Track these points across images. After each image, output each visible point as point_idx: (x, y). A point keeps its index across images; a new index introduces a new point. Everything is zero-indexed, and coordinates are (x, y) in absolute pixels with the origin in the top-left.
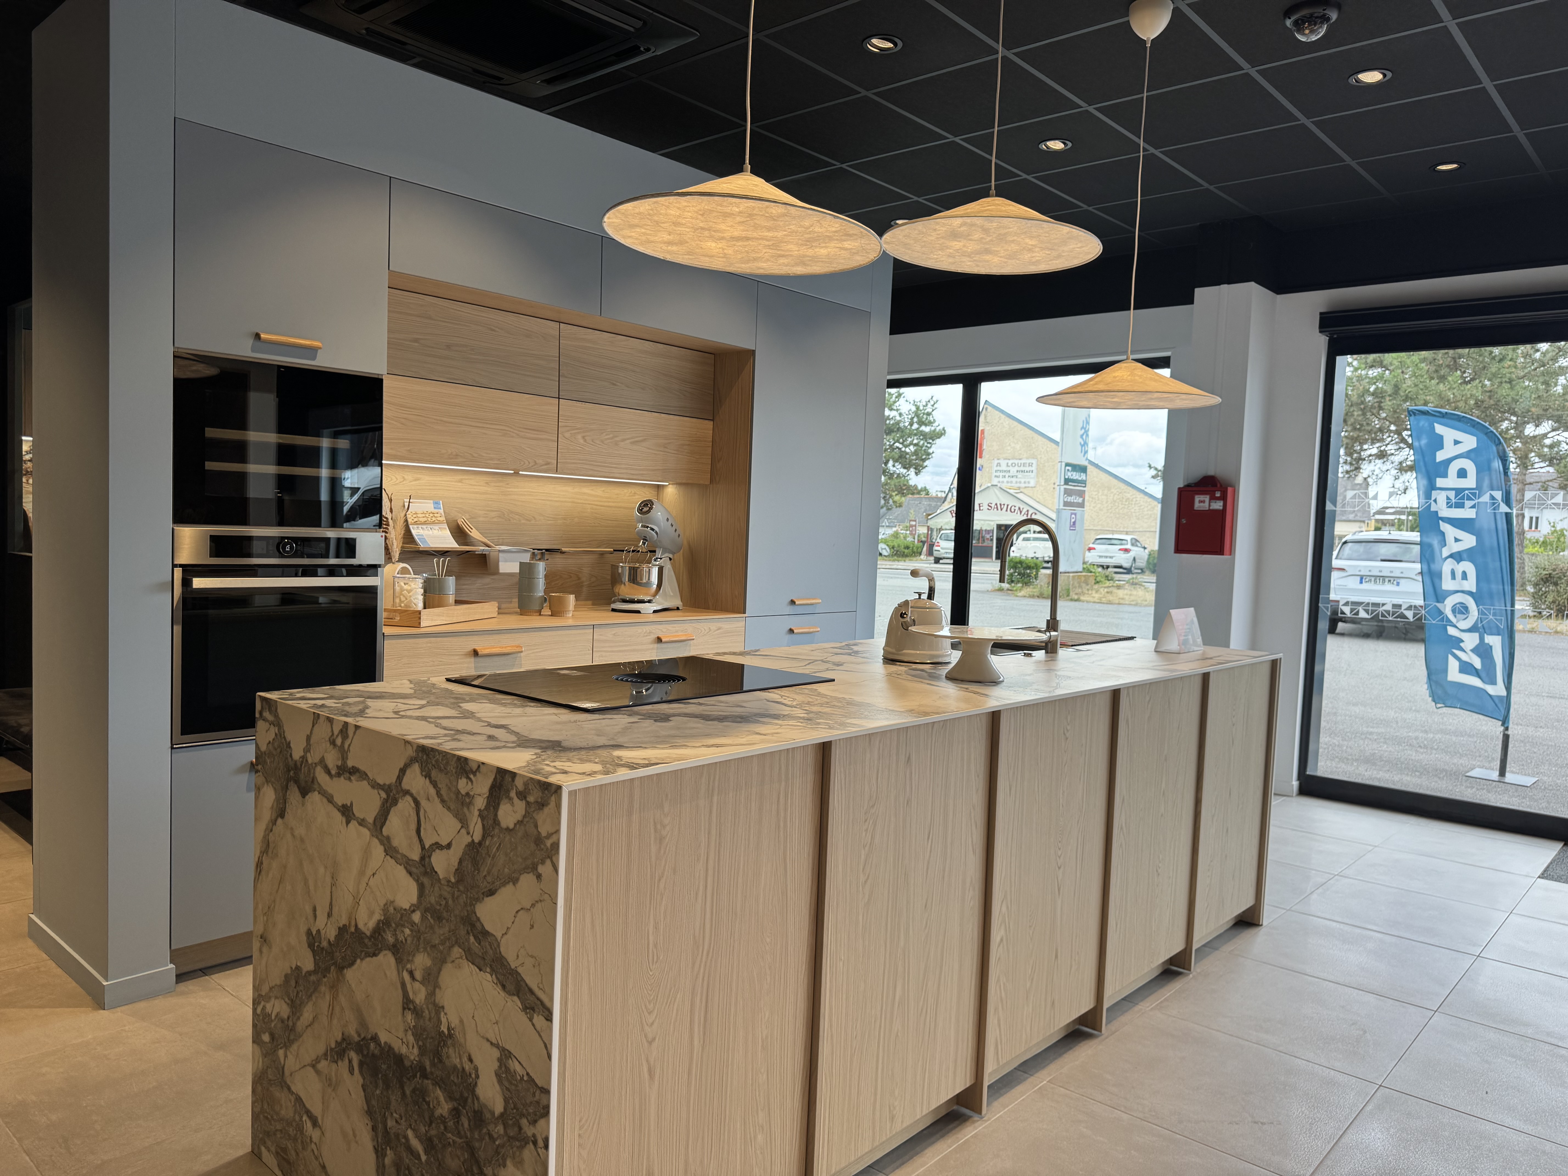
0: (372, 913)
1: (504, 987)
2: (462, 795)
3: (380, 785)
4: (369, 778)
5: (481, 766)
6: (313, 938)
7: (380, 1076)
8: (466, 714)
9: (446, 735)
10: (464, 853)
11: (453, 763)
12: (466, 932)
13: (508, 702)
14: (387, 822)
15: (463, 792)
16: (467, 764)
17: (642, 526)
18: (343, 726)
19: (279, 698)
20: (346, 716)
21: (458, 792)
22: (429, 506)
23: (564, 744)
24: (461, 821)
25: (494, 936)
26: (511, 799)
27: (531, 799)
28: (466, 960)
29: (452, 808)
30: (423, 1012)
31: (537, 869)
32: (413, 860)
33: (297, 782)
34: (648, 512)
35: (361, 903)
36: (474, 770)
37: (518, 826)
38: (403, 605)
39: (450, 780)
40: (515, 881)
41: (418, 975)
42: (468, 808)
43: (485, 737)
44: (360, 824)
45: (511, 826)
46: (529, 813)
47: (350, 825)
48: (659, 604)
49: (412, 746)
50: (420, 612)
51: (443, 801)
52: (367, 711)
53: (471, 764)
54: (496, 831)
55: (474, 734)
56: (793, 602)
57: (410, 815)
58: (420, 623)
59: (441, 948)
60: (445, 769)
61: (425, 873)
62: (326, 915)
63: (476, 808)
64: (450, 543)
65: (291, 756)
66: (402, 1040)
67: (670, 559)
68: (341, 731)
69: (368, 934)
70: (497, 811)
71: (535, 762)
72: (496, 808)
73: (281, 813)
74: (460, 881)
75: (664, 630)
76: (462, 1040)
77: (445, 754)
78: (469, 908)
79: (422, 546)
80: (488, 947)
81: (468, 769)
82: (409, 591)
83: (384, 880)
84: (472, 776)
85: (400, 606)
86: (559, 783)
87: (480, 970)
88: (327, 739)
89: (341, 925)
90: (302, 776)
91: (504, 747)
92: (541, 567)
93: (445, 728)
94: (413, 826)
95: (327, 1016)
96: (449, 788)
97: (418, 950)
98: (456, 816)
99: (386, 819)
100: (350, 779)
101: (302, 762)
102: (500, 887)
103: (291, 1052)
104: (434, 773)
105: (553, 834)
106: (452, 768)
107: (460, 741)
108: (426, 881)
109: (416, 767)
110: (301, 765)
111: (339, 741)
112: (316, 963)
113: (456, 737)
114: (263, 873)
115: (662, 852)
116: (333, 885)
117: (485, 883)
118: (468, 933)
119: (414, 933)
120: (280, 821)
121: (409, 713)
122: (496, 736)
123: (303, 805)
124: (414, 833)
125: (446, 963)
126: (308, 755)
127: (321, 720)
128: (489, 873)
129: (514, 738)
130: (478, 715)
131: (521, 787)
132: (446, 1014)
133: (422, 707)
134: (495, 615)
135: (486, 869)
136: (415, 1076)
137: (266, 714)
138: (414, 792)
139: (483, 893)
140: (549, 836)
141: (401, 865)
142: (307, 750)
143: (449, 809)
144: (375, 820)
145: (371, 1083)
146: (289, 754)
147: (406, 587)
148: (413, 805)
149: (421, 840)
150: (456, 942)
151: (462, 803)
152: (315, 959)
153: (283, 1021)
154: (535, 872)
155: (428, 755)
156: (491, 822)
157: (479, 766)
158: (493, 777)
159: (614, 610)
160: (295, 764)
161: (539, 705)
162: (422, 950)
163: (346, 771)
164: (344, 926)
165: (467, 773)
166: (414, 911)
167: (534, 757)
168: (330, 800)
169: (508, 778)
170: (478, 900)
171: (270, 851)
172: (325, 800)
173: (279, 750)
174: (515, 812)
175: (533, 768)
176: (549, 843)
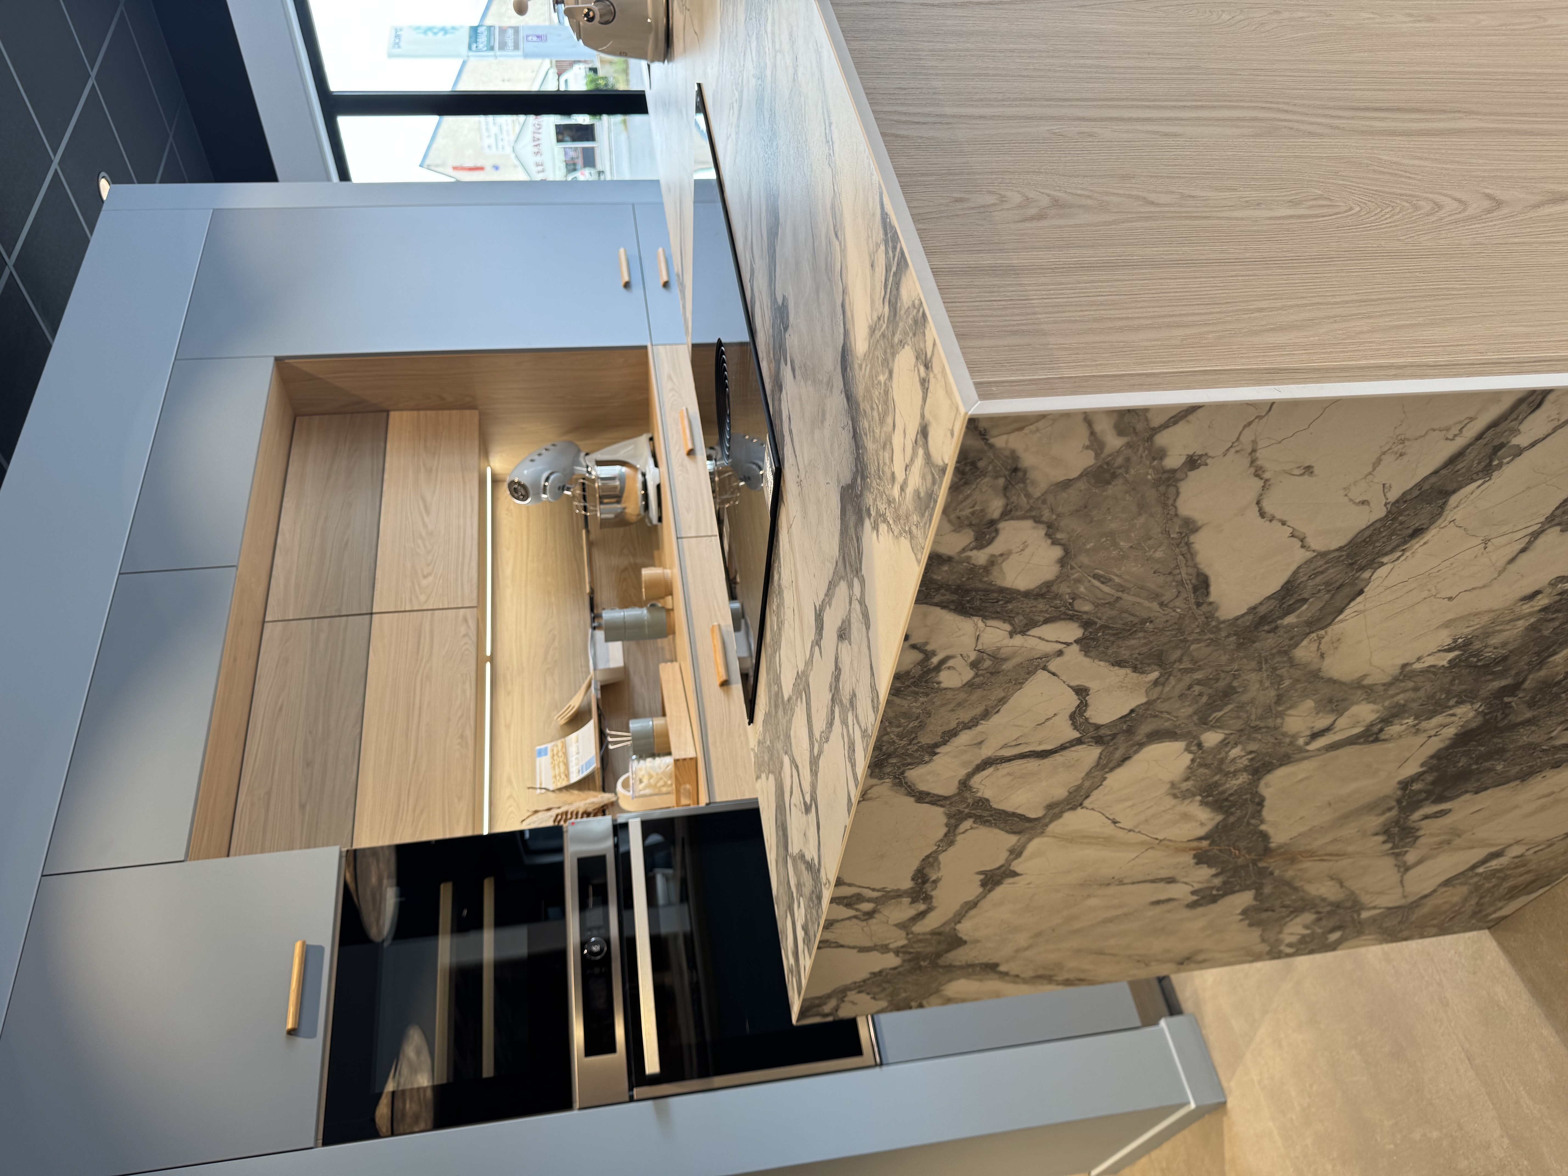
0: (1186, 817)
1: (1418, 532)
2: (977, 675)
3: (949, 831)
4: (935, 852)
5: (912, 641)
6: (1203, 898)
7: (1474, 767)
8: (801, 687)
9: (844, 722)
10: (1103, 657)
11: (905, 703)
12: (1272, 635)
13: (775, 619)
14: (1019, 811)
15: (968, 674)
16: (908, 673)
17: (545, 493)
18: (838, 904)
19: (799, 993)
20: (819, 898)
21: (970, 686)
22: (544, 763)
23: (847, 479)
24: (1031, 673)
25: (1299, 567)
26: (992, 561)
27: (996, 506)
28: (1329, 629)
29: (1002, 694)
30: (1397, 704)
31: (1174, 471)
32: (1100, 758)
33: (939, 955)
34: (524, 486)
35: (1160, 837)
36: (920, 656)
37: (1059, 536)
38: (669, 782)
39: (942, 705)
40: (1190, 527)
41: (1322, 723)
42: (1005, 660)
43: (844, 646)
44: (1019, 854)
45: (1057, 552)
46: (1031, 509)
47: (1018, 870)
48: (646, 463)
49: (872, 787)
50: (676, 761)
51: (986, 715)
52: (808, 857)
53: (908, 665)
54: (1064, 589)
55: (838, 669)
56: (627, 285)
57: (1009, 774)
58: (691, 759)
59: (1287, 683)
60: (917, 718)
61: (1130, 732)
62: (1173, 885)
63: (1008, 642)
64: (590, 730)
65: (895, 969)
66: (1430, 737)
67: (587, 454)
68: (849, 905)
69: (1220, 817)
70: (1018, 592)
71: (897, 519)
72: (1010, 595)
73: (991, 968)
74: (1159, 659)
75: (677, 448)
76: (1486, 619)
77: (887, 722)
78: (1223, 634)
79: (595, 765)
80: (1318, 580)
81: (918, 671)
82: (651, 777)
83: (1130, 803)
84: (935, 660)
85: (671, 785)
86: (959, 427)
87: (1361, 592)
88: (864, 923)
89: (1193, 861)
90: (930, 949)
91: (862, 602)
92: (609, 615)
93: (830, 724)
94: (1032, 764)
95: (1337, 861)
96: (959, 705)
97: (1276, 728)
98: (1019, 683)
99: (1014, 814)
100: (935, 882)
101: (904, 953)
102: (1195, 566)
103: (1371, 902)
104: (926, 739)
105: (1093, 433)
106: (913, 704)
107: (854, 695)
108: (1145, 729)
109: (914, 775)
110: (910, 953)
111: (867, 907)
112: (1247, 888)
113: (846, 701)
114: (1082, 976)
115: (1089, 202)
116: (1121, 883)
117: (1178, 603)
118: (1274, 630)
119: (1243, 738)
120: (1003, 968)
121: (807, 788)
122: (839, 623)
123: (977, 941)
124: (1047, 762)
125: (1320, 670)
126: (892, 946)
127: (829, 936)
128: (1156, 596)
129: (842, 588)
130: (801, 667)
131: (966, 538)
132: (1419, 659)
133: (794, 763)
134: (676, 665)
135: (1146, 603)
136: (1508, 705)
137: (827, 1009)
138: (962, 773)
139: (1199, 605)
140: (1096, 443)
141: (1105, 779)
142: (884, 949)
143: (1003, 701)
144: (1014, 833)
145: (1478, 780)
146: (892, 972)
147: (645, 781)
148: (990, 770)
149: (1063, 748)
150: (1286, 653)
151: (992, 674)
152: (1238, 891)
153: (1319, 919)
154: (1179, 475)
155: (889, 756)
156: (1041, 605)
157: (914, 647)
158: (938, 610)
159: (660, 519)
160: (909, 961)
161: (776, 565)
162: (1279, 721)
163: (921, 889)
164: (1195, 857)
165: (929, 671)
166: (1200, 745)
167: (883, 527)
168: (972, 905)
169: (942, 574)
170: (1210, 616)
171: (1048, 973)
172: (973, 912)
173: (885, 985)
174: (1025, 545)
175: (915, 518)
176: (1114, 442)
